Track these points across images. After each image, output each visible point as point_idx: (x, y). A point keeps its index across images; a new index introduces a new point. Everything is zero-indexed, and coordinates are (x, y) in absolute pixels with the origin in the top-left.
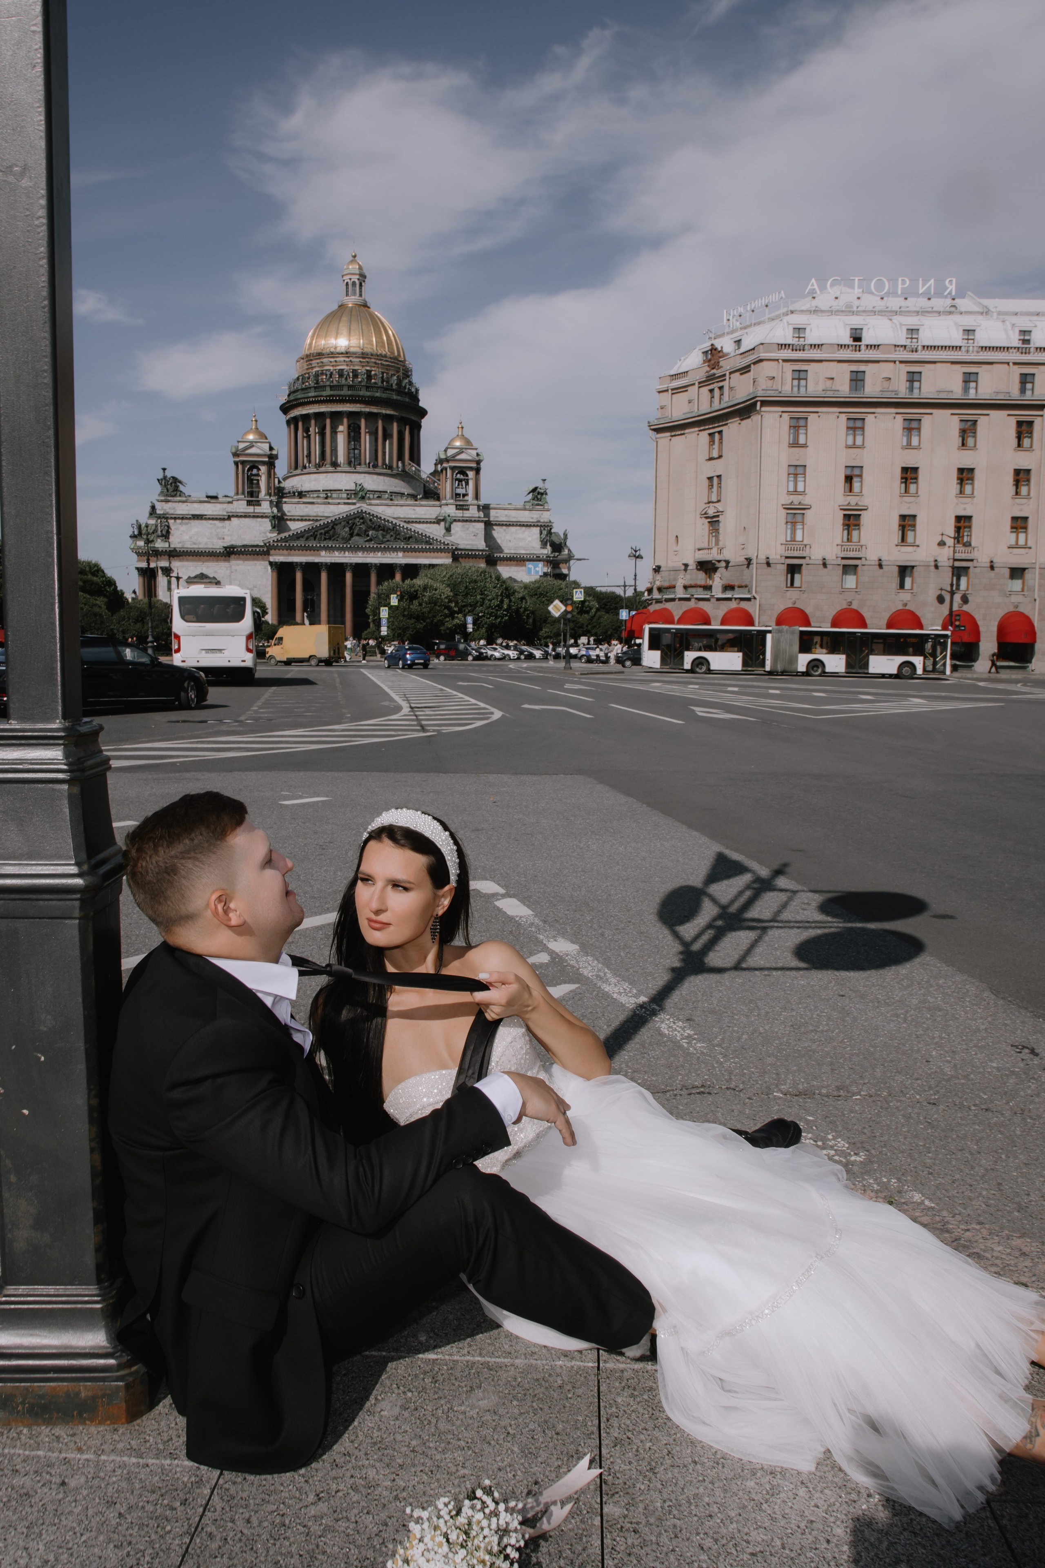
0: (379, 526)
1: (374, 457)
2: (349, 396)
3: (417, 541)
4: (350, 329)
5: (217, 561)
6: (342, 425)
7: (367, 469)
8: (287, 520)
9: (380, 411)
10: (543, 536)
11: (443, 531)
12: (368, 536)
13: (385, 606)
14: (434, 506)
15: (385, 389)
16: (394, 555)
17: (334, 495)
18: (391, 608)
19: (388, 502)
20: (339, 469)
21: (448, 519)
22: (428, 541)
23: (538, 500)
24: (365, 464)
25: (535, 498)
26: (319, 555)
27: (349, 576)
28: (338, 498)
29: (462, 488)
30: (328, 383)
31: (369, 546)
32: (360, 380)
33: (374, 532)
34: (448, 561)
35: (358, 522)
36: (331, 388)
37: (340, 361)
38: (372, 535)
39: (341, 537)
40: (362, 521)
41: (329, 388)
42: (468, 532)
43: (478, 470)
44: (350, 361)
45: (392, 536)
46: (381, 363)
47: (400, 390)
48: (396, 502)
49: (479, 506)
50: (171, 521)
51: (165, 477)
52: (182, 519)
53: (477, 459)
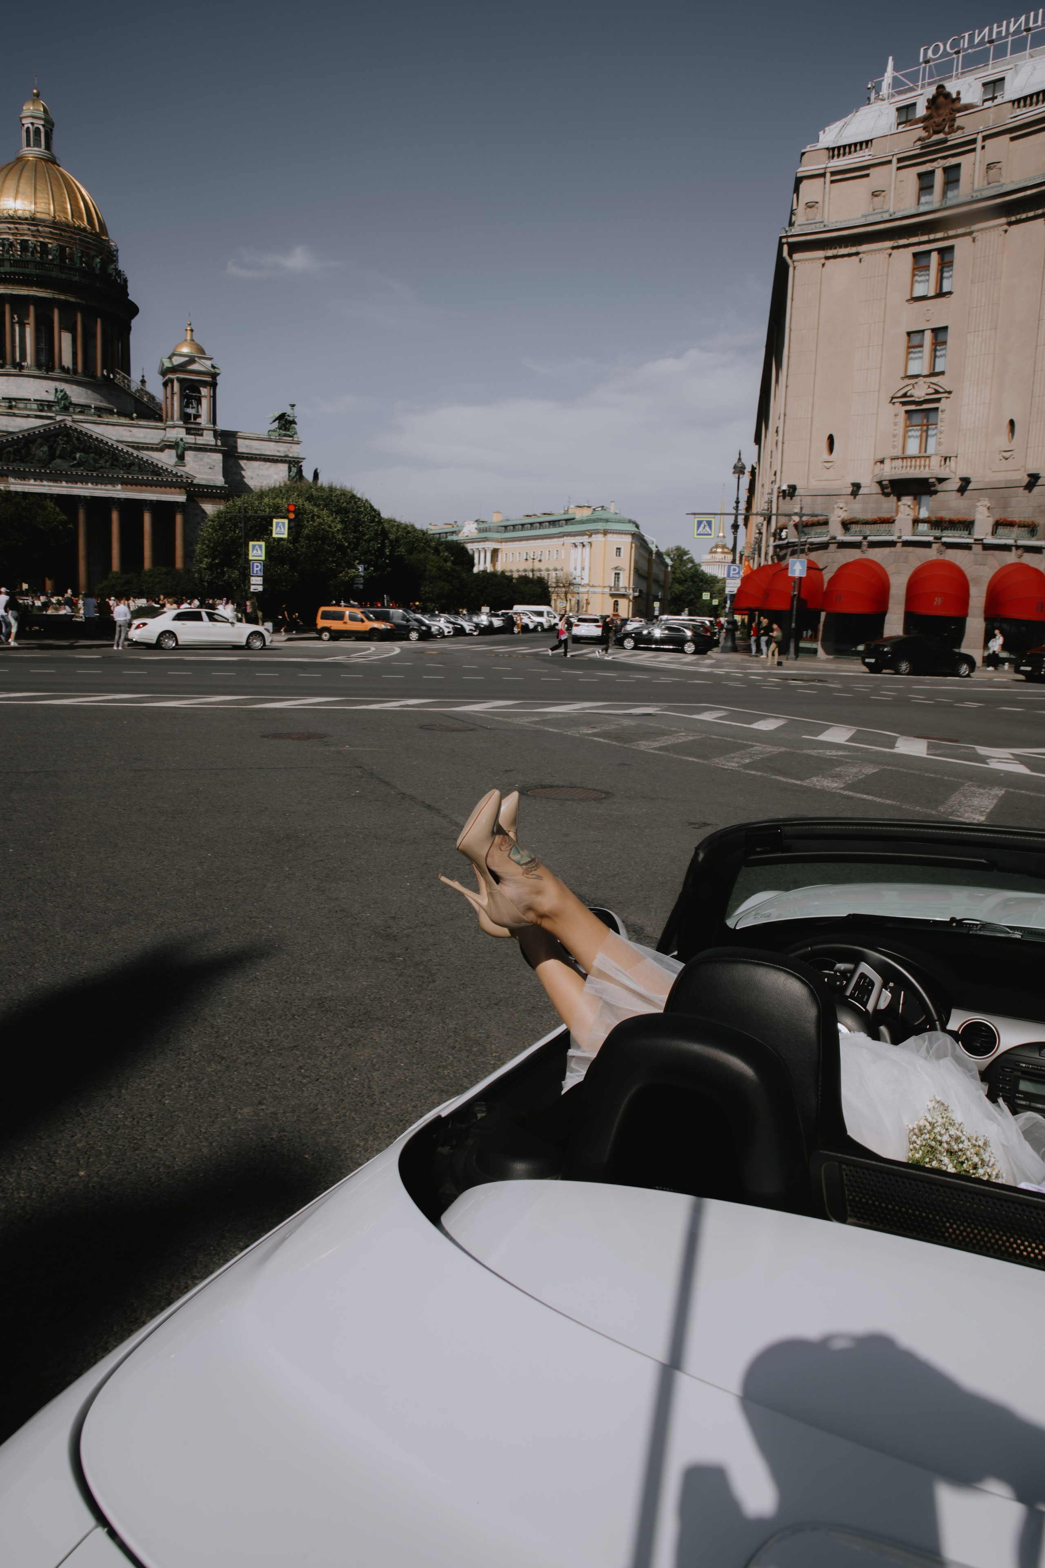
0: (90, 447)
2: (37, 277)
3: (141, 470)
4: (35, 189)
6: (27, 313)
7: (63, 375)
9: (78, 301)
10: (291, 472)
11: (175, 460)
12: (75, 459)
14: (157, 428)
15: (85, 273)
16: (109, 487)
17: (21, 405)
19: (96, 419)
20: (25, 372)
21: (181, 443)
22: (156, 470)
23: (286, 429)
24: (60, 367)
25: (284, 427)
26: (7, 483)
28: (26, 409)
29: (193, 408)
30: (7, 256)
31: (77, 473)
32: (50, 257)
33: (83, 454)
34: (181, 498)
35: (61, 440)
36: (11, 263)
37: (23, 230)
38: (80, 458)
39: (37, 458)
40: (65, 439)
41: (7, 264)
42: (202, 463)
43: (213, 385)
44: (38, 231)
45: (107, 461)
46: (80, 239)
47: (106, 277)
48: (105, 420)
49: (216, 431)
53: (213, 370)
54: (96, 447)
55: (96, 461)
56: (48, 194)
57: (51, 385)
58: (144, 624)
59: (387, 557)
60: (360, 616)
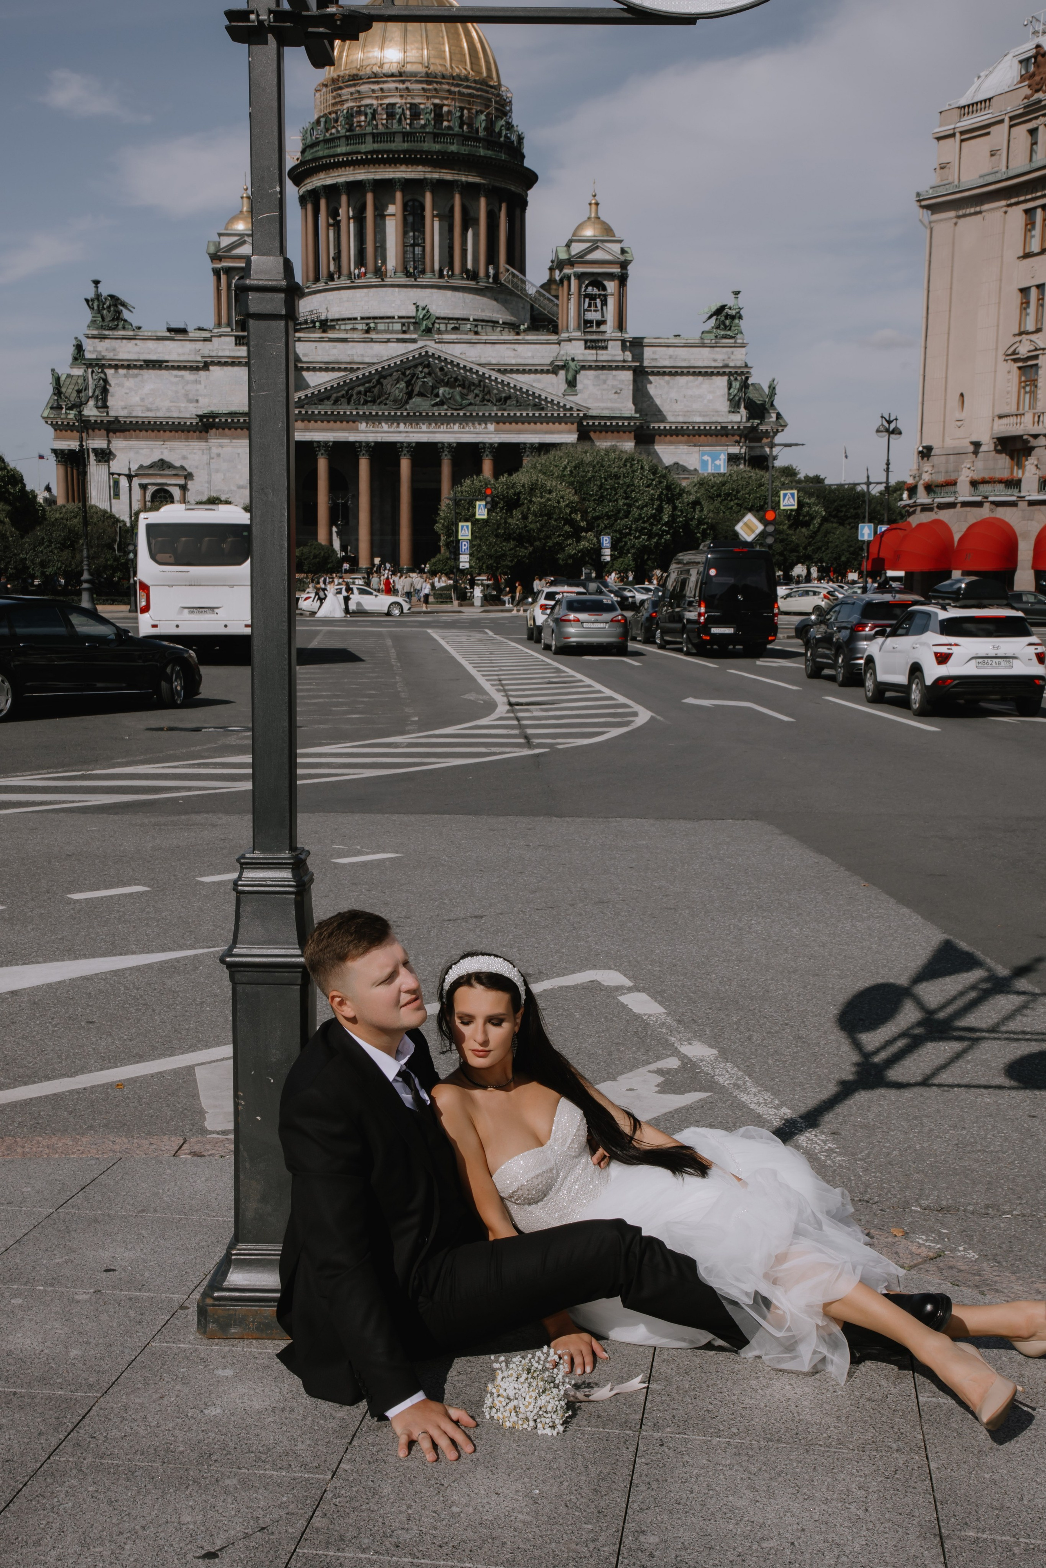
0: (456, 379)
1: (447, 260)
2: (405, 152)
3: (519, 404)
4: (405, 33)
5: (187, 439)
6: (394, 203)
7: (436, 281)
8: (302, 369)
9: (456, 177)
10: (734, 391)
11: (563, 386)
12: (437, 395)
13: (466, 520)
14: (548, 343)
15: (465, 139)
16: (480, 428)
17: (381, 327)
18: (475, 522)
19: (471, 337)
20: (388, 281)
21: (572, 364)
22: (538, 403)
23: (726, 328)
24: (433, 271)
25: (722, 326)
26: (356, 430)
27: (405, 465)
28: (387, 331)
29: (595, 311)
30: (370, 129)
31: (440, 414)
32: (422, 122)
33: (447, 389)
34: (570, 437)
35: (421, 372)
36: (374, 138)
37: (389, 90)
38: (444, 395)
39: (392, 398)
40: (426, 370)
41: (369, 139)
42: (605, 387)
43: (623, 278)
44: (407, 88)
45: (477, 395)
46: (459, 92)
47: (492, 139)
48: (484, 338)
49: (623, 342)
50: (110, 372)
51: (98, 296)
52: (129, 367)
53: (622, 258)
54: (464, 378)
56: (421, 36)
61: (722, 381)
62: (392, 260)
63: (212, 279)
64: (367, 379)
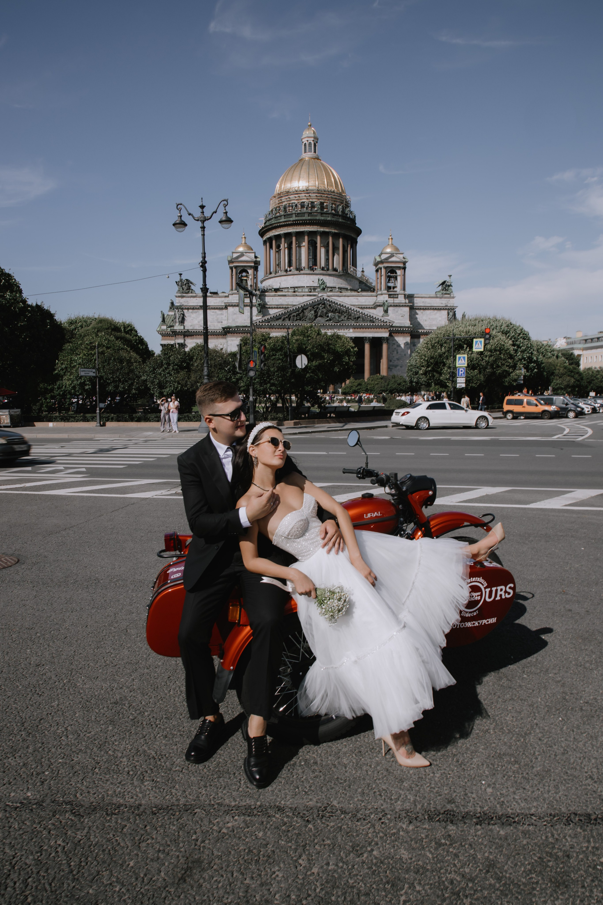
0: (336, 310)
1: (326, 264)
2: (309, 220)
3: (364, 320)
4: (309, 174)
5: (217, 338)
6: (304, 241)
7: (322, 272)
8: (267, 307)
9: (330, 230)
10: (449, 316)
11: (382, 313)
12: (328, 317)
14: (372, 296)
15: (333, 215)
16: (347, 330)
17: (300, 290)
19: (340, 294)
20: (302, 272)
21: (386, 303)
22: (372, 320)
24: (320, 268)
25: (444, 289)
28: (302, 292)
29: (392, 282)
30: (294, 212)
31: (329, 325)
32: (316, 209)
33: (332, 314)
34: (386, 335)
35: (321, 307)
36: (296, 215)
37: (302, 197)
38: (330, 316)
39: (308, 318)
40: (323, 306)
41: (294, 216)
42: (398, 314)
43: (404, 268)
44: (309, 196)
45: (345, 317)
46: (330, 197)
47: (344, 216)
48: (344, 294)
49: (405, 295)
50: (185, 311)
51: (181, 280)
52: (193, 309)
53: (404, 260)
54: (340, 309)
55: (339, 317)
56: (315, 176)
57: (316, 277)
58: (408, 413)
59: (535, 362)
60: (535, 402)
61: (445, 312)
62: (304, 263)
63: (230, 271)
64: (297, 310)
